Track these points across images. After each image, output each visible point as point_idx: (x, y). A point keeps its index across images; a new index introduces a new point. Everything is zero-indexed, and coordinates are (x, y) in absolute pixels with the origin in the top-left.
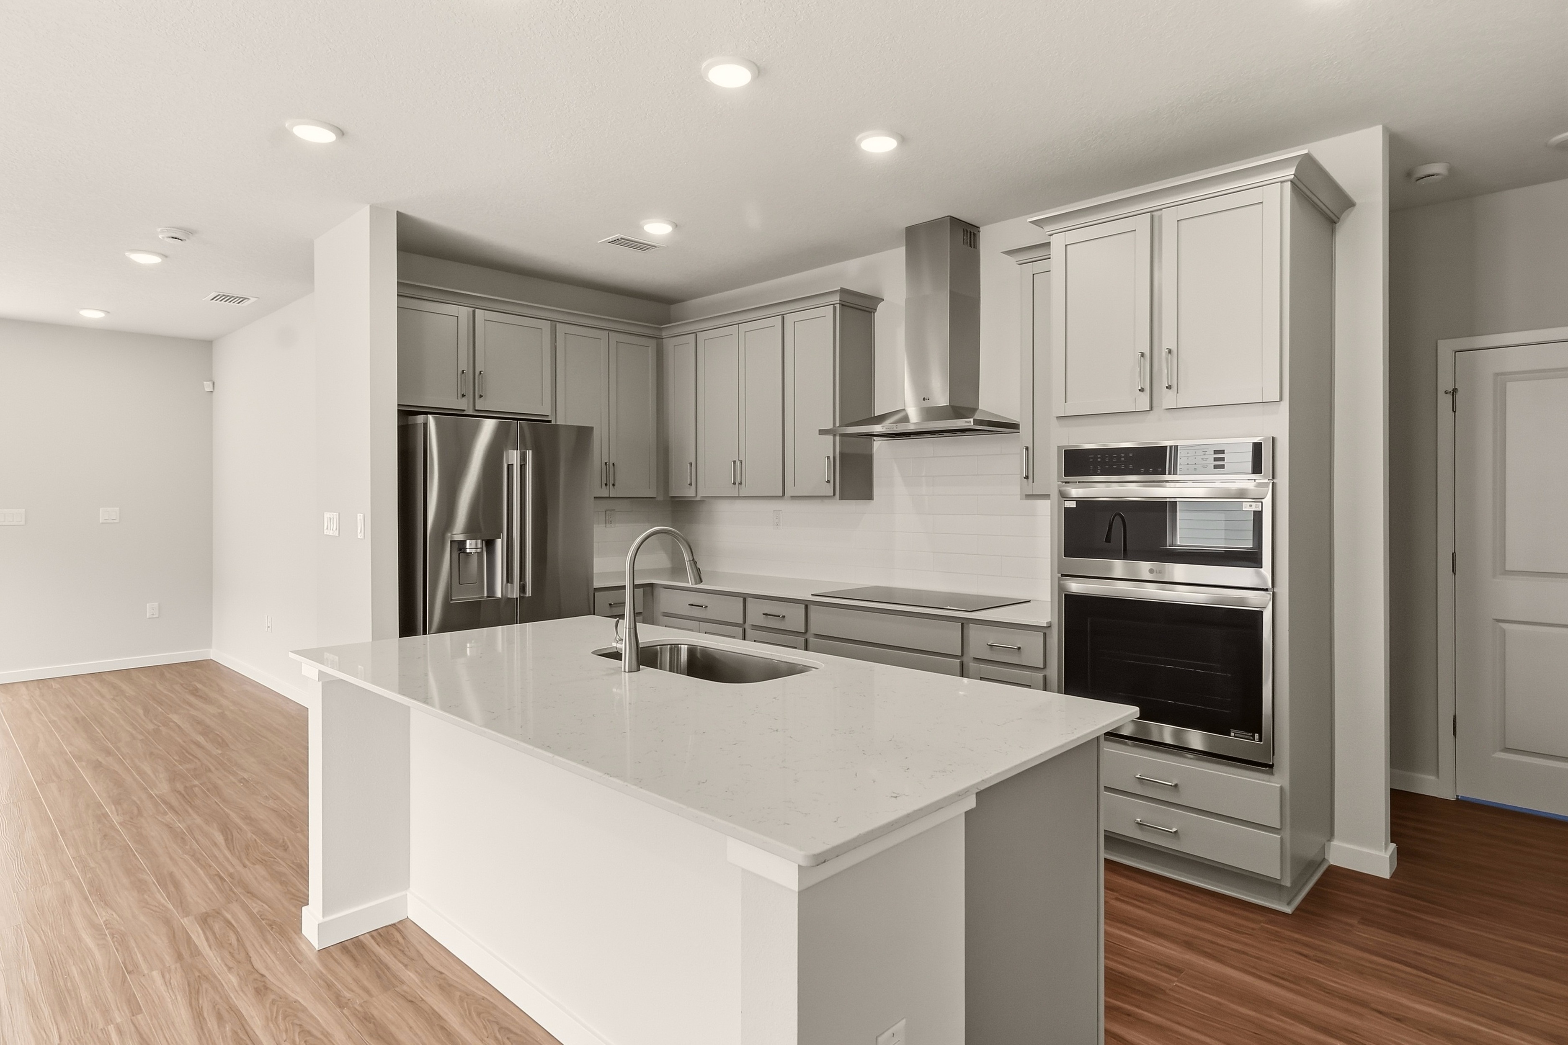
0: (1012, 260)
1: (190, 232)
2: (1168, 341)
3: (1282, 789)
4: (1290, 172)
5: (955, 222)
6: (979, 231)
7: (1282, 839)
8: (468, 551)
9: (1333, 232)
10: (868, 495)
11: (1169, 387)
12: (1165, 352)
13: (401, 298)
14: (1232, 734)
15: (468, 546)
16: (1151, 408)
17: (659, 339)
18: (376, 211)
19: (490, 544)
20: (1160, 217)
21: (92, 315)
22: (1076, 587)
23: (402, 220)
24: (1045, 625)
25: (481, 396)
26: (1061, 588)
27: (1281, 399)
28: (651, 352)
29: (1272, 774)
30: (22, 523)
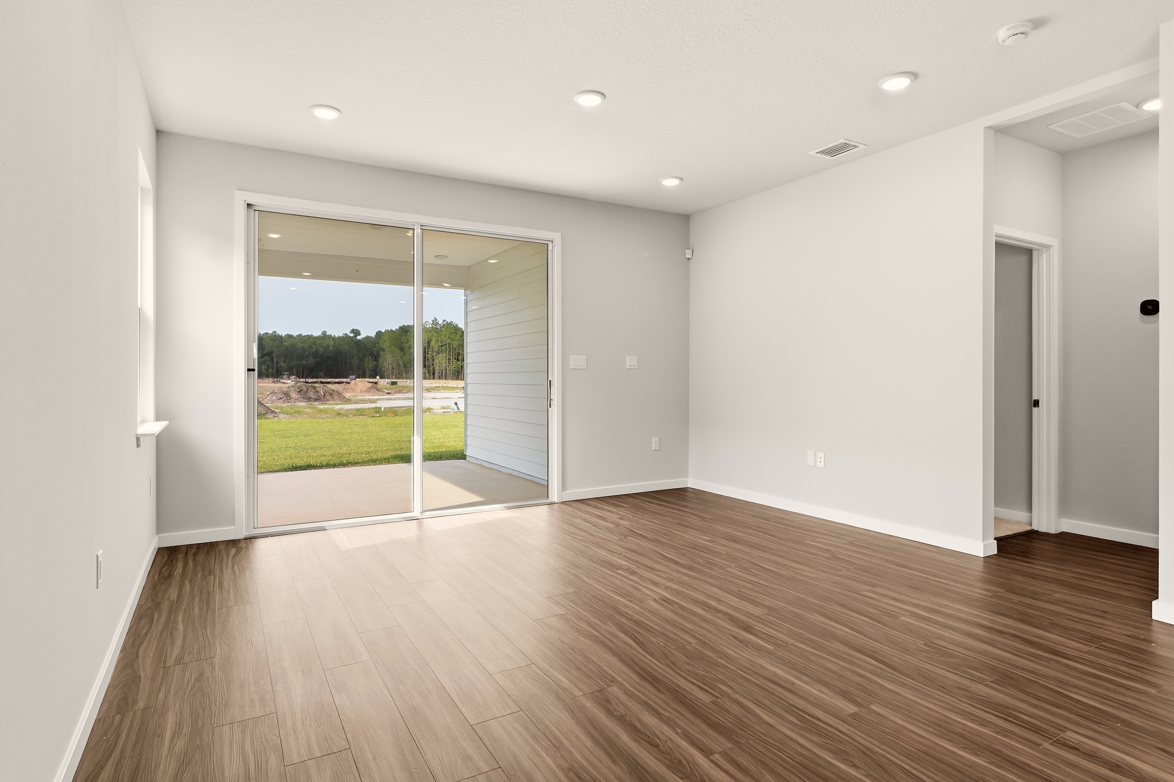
30: (585, 367)
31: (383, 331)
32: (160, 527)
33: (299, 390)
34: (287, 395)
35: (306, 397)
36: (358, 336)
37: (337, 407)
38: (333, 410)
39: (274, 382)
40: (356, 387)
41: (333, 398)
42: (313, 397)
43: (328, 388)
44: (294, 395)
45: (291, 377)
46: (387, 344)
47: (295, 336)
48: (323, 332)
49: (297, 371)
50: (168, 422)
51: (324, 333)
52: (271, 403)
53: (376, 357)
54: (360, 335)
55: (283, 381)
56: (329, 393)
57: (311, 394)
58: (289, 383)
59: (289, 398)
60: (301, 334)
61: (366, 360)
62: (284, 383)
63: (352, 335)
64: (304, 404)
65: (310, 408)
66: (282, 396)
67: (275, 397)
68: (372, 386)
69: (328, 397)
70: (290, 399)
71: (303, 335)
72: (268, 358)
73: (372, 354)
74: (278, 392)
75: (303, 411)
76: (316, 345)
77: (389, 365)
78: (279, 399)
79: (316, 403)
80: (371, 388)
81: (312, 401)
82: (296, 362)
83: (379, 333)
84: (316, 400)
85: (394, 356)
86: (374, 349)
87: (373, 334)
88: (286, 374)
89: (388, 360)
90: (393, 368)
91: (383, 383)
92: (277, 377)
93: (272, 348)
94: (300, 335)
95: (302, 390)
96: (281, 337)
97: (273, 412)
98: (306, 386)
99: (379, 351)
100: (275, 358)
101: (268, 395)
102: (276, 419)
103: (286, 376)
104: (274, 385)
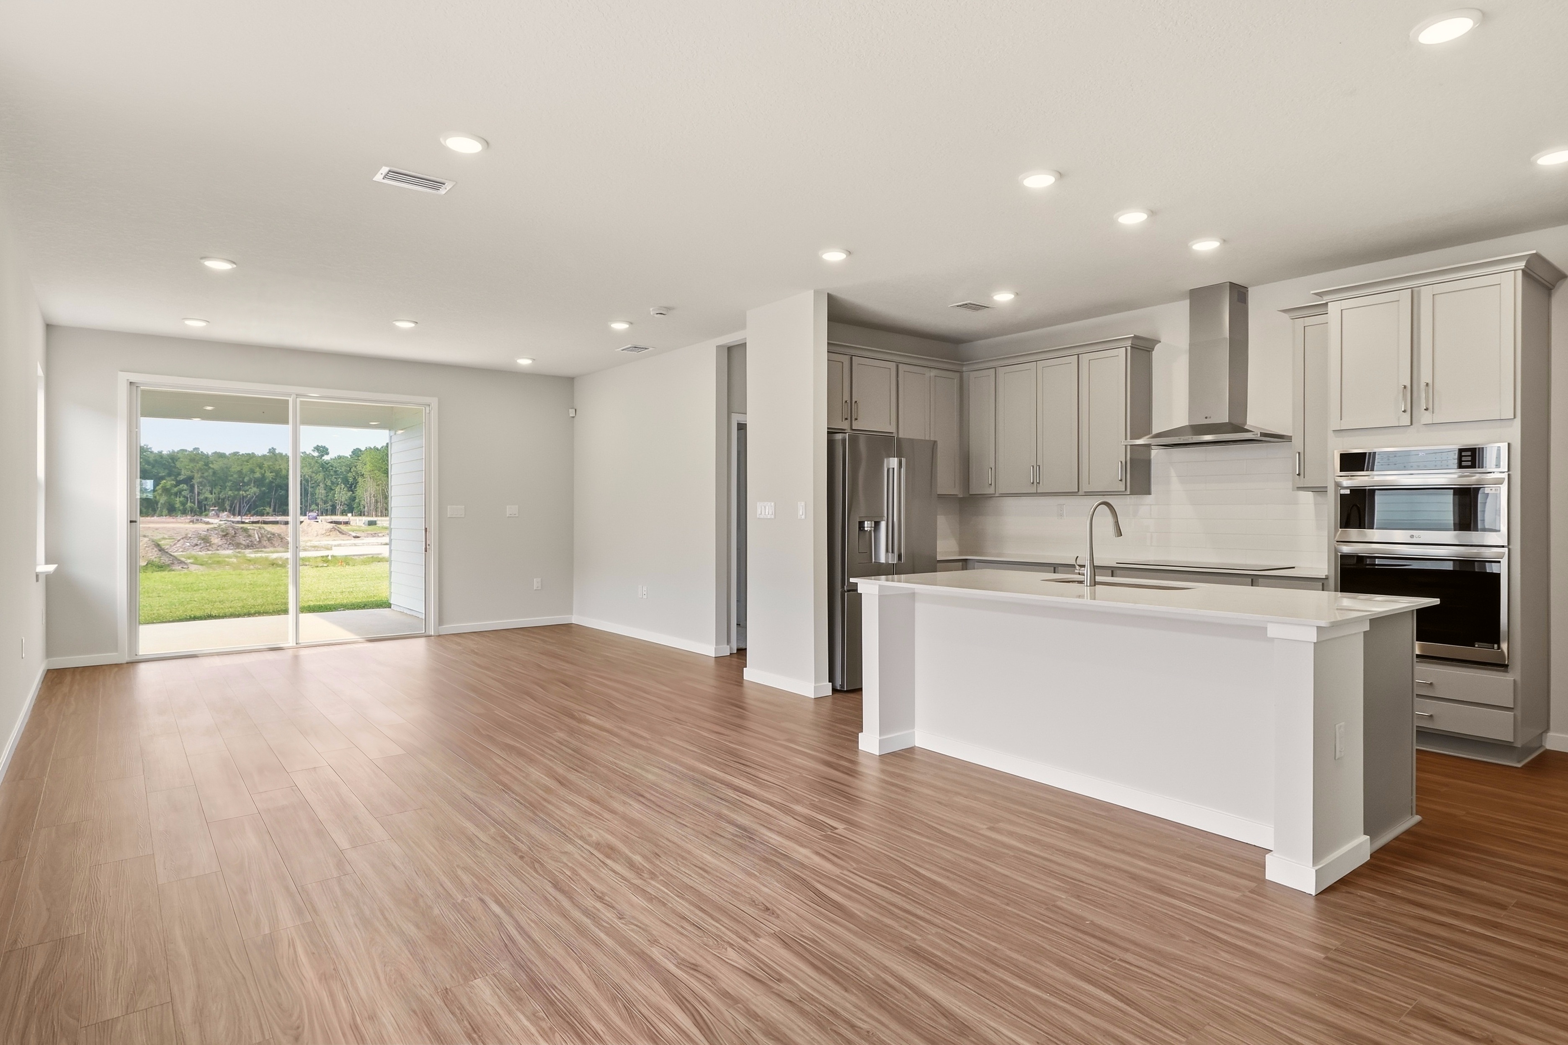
0: (1286, 316)
1: (669, 309)
2: (1425, 376)
3: (1515, 681)
4: (1522, 265)
5: (1233, 286)
6: (1248, 291)
7: (1515, 716)
8: (866, 529)
9: (1549, 295)
10: (1148, 492)
11: (1426, 409)
12: (1423, 385)
13: (829, 353)
14: (1476, 646)
15: (866, 526)
16: (1412, 424)
17: (961, 372)
18: (817, 293)
19: (877, 524)
20: (1419, 292)
21: (524, 362)
22: (1346, 549)
23: (831, 299)
24: (1324, 577)
25: (856, 419)
26: (1336, 551)
27: (1515, 417)
28: (956, 381)
29: (1506, 671)
30: (463, 516)
31: (363, 449)
32: (49, 652)
33: (224, 534)
34: (206, 541)
35: (233, 542)
36: (326, 456)
37: (274, 556)
38: (267, 559)
39: (192, 522)
40: (310, 529)
41: (272, 543)
42: (244, 543)
43: (265, 530)
44: (216, 540)
45: (220, 515)
46: (368, 467)
47: (227, 454)
48: (270, 449)
49: (231, 507)
50: (56, 565)
51: (272, 451)
52: (182, 551)
53: (352, 487)
54: (327, 454)
55: (207, 520)
56: (267, 538)
57: (242, 539)
58: (216, 521)
59: (208, 544)
60: (238, 452)
61: (337, 489)
62: (208, 523)
63: (316, 454)
64: (231, 551)
65: (237, 557)
66: (199, 542)
67: (189, 542)
68: (333, 528)
69: (265, 543)
70: (210, 546)
71: (241, 454)
72: (185, 487)
73: (345, 481)
74: (193, 536)
75: (225, 561)
76: (261, 468)
77: (370, 498)
78: (194, 546)
79: (247, 551)
80: (331, 531)
81: (242, 548)
82: (230, 493)
83: (357, 453)
84: (247, 547)
85: (378, 485)
86: (350, 474)
87: (348, 453)
88: (213, 510)
89: (367, 491)
90: (377, 502)
91: (358, 522)
92: (201, 514)
93: (192, 472)
94: (235, 454)
95: (227, 534)
96: (207, 456)
97: (182, 562)
98: (234, 528)
99: (357, 477)
100: (196, 486)
101: (178, 541)
102: (186, 571)
103: (213, 512)
104: (191, 525)
